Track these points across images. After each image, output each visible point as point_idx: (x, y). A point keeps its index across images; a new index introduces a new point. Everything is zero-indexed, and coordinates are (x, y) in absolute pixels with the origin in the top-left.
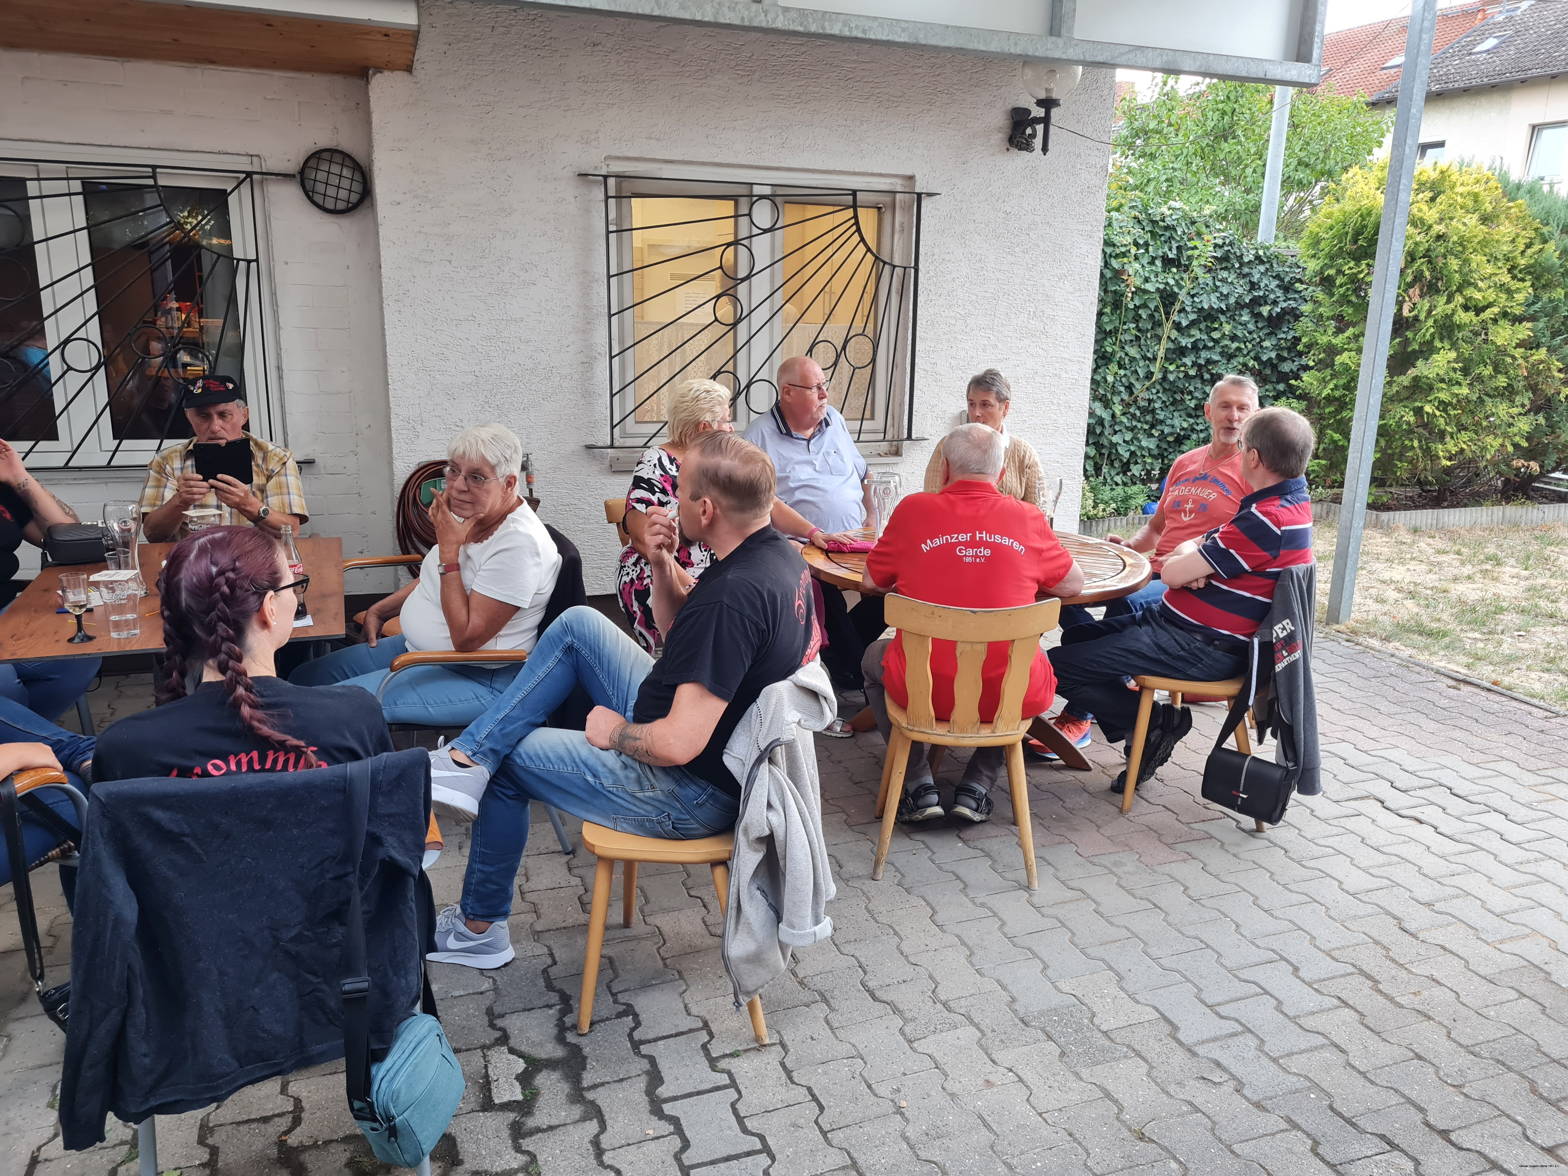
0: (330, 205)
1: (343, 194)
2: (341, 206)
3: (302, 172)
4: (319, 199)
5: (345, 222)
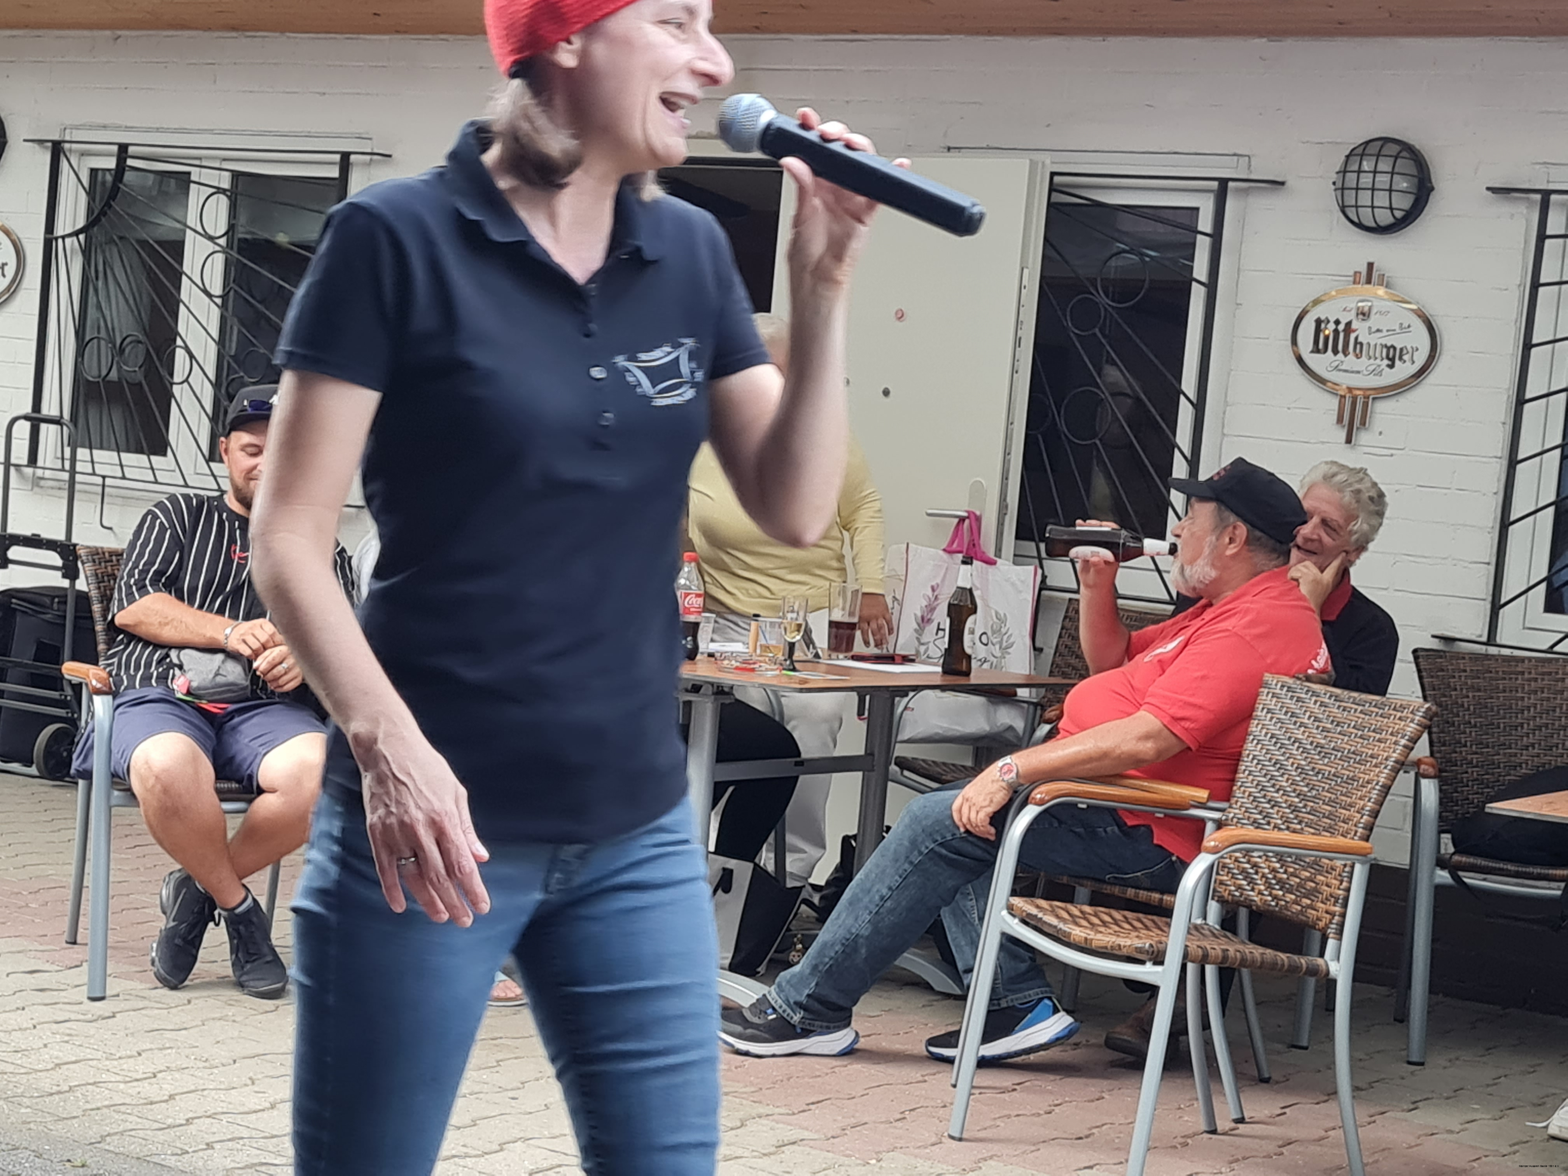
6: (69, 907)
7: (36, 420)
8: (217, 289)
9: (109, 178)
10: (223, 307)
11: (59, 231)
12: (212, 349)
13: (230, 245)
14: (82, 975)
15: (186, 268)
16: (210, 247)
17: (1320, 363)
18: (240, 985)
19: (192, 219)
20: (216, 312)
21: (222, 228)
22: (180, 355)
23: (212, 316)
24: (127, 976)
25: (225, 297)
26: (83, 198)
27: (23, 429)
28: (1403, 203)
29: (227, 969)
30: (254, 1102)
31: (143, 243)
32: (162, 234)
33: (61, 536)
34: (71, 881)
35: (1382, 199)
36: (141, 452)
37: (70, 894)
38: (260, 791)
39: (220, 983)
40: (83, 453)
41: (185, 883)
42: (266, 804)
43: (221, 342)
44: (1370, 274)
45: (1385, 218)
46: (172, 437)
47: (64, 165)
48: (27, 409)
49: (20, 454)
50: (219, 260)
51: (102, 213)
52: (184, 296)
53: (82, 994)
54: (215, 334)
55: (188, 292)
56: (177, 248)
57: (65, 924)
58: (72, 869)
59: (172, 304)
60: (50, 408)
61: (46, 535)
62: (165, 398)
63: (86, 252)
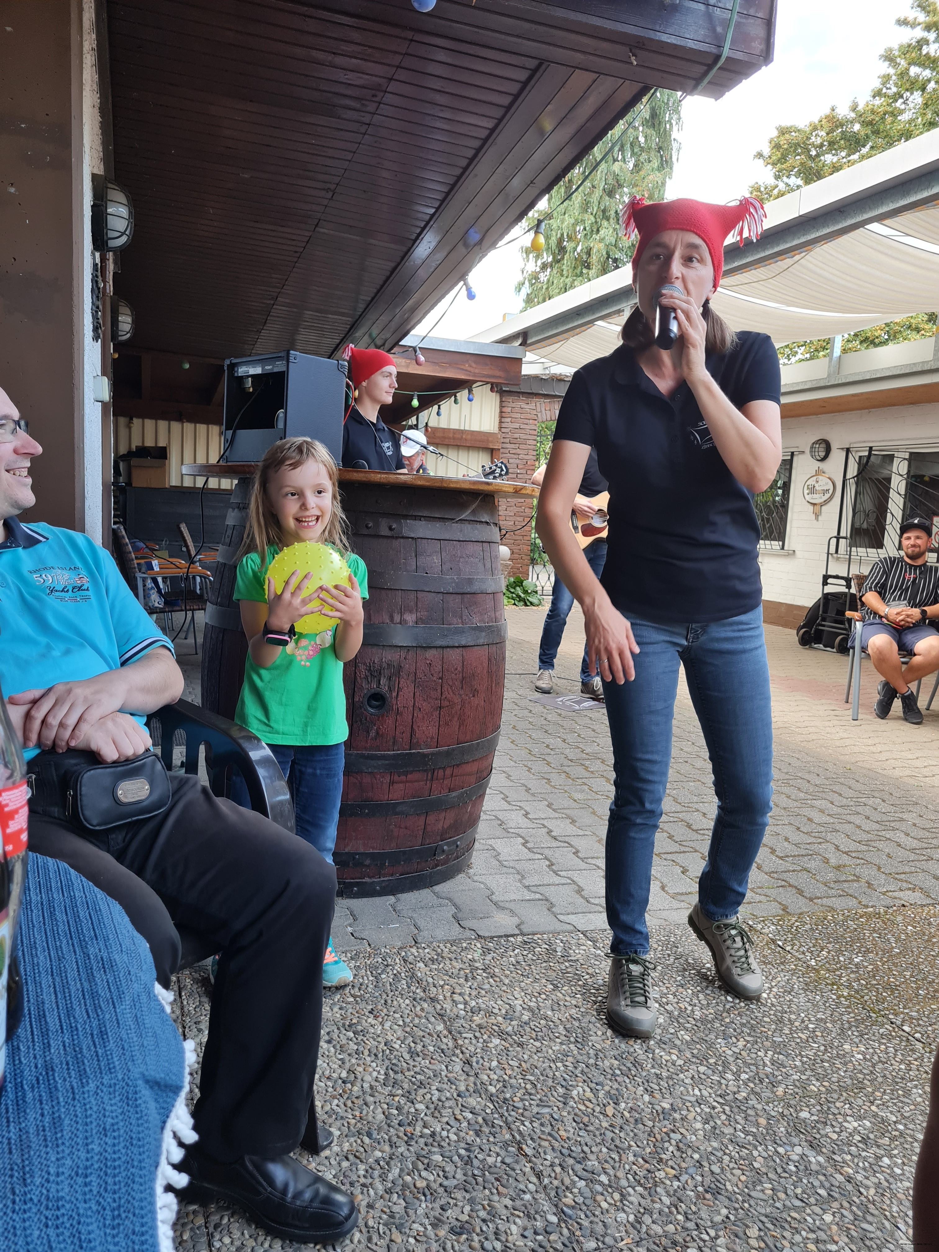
6: (846, 691)
7: (838, 538)
8: (903, 492)
9: (865, 459)
10: (905, 498)
11: (848, 477)
12: (901, 513)
13: (908, 477)
14: (850, 712)
15: (892, 486)
16: (901, 478)
18: (906, 719)
19: (894, 469)
20: (902, 500)
21: (905, 471)
22: (889, 515)
23: (901, 502)
24: (866, 714)
25: (905, 495)
26: (856, 465)
27: (834, 541)
29: (901, 714)
30: (910, 756)
31: (877, 480)
32: (883, 476)
33: (846, 575)
34: (847, 684)
36: (873, 547)
37: (846, 688)
38: (915, 655)
39: (899, 718)
40: (854, 549)
41: (886, 685)
42: (917, 659)
43: (904, 510)
46: (885, 542)
47: (850, 455)
48: (836, 534)
49: (833, 549)
50: (904, 482)
51: (863, 470)
52: (891, 495)
53: (851, 718)
54: (902, 507)
55: (892, 494)
56: (889, 480)
57: (845, 697)
58: (847, 680)
59: (887, 498)
60: (843, 534)
61: (840, 575)
62: (883, 529)
63: (857, 484)
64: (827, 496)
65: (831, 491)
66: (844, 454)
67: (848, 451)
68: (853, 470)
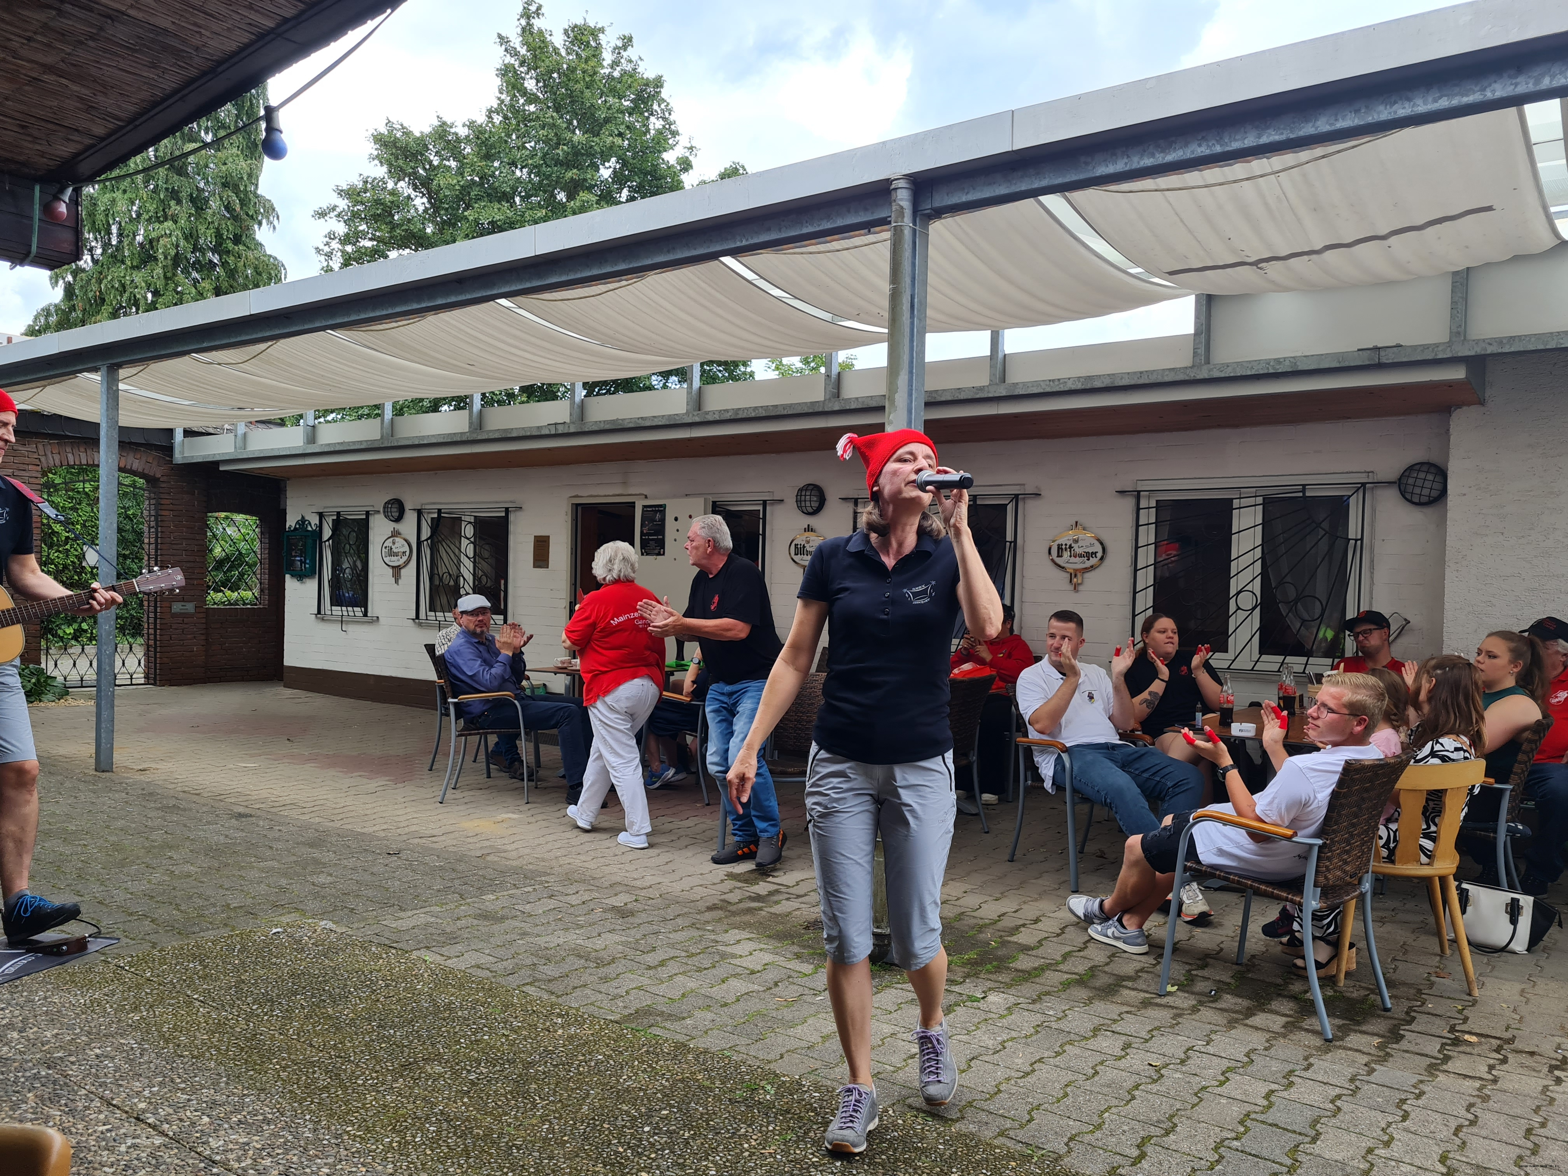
0: (1416, 500)
1: (1426, 492)
2: (1424, 499)
3: (1400, 479)
4: (1408, 496)
5: (1429, 511)
17: (797, 558)
28: (815, 505)
35: (808, 504)
44: (809, 529)
45: (810, 510)
64: (405, 558)
65: (408, 554)
66: (416, 515)
67: (420, 513)
68: (426, 533)
